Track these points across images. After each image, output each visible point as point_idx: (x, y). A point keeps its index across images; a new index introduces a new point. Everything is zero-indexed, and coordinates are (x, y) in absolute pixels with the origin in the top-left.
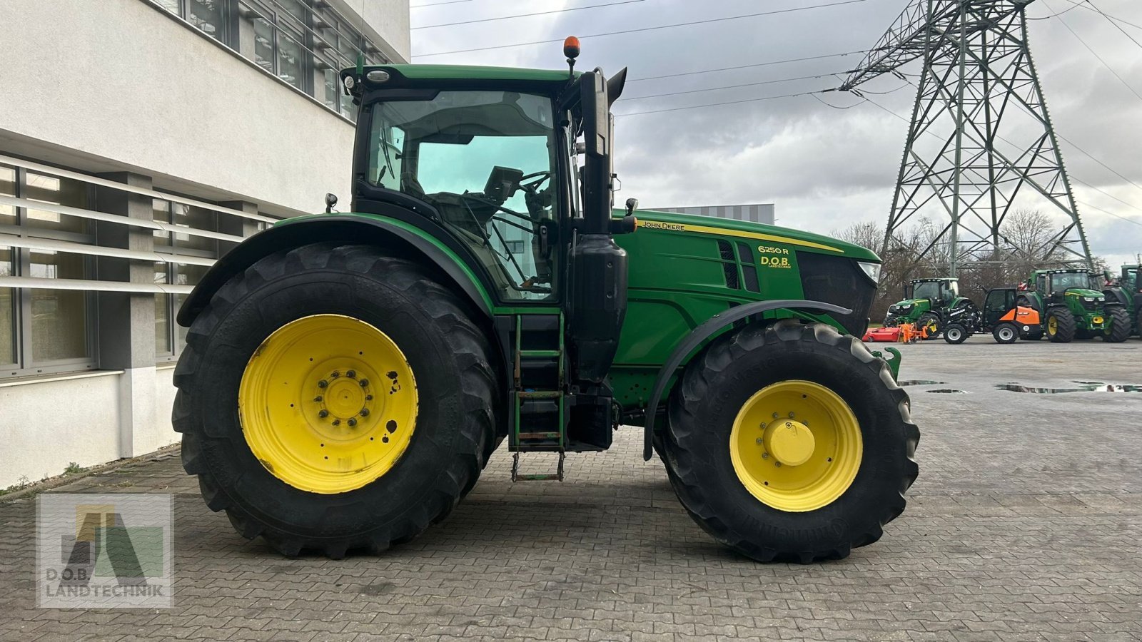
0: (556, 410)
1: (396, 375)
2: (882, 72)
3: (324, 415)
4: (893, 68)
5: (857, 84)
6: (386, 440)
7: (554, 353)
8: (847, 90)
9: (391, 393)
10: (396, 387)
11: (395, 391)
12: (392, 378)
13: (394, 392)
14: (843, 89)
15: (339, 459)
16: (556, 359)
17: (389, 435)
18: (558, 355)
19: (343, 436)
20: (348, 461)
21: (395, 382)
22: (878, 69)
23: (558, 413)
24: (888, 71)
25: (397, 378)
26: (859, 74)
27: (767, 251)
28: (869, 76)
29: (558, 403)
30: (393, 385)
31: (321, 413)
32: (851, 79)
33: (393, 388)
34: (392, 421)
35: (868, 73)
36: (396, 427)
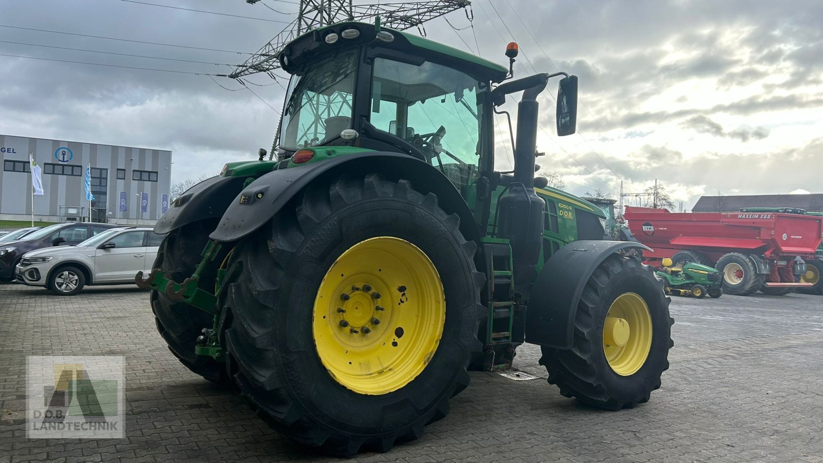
0: (510, 315)
1: (405, 289)
2: (261, 71)
3: (344, 324)
4: (268, 70)
5: (242, 75)
6: (395, 344)
8: (234, 78)
9: (399, 304)
10: (404, 299)
11: (403, 302)
12: (401, 292)
13: (401, 304)
14: (232, 76)
15: (360, 364)
16: (510, 277)
17: (397, 340)
18: (511, 274)
19: (358, 344)
20: (367, 365)
21: (403, 295)
22: (258, 68)
23: (509, 318)
24: (265, 71)
25: (405, 292)
26: (244, 68)
27: (563, 207)
28: (251, 71)
29: (510, 310)
30: (401, 297)
31: (341, 322)
32: (238, 71)
33: (401, 299)
34: (399, 328)
35: (250, 69)
36: (403, 334)
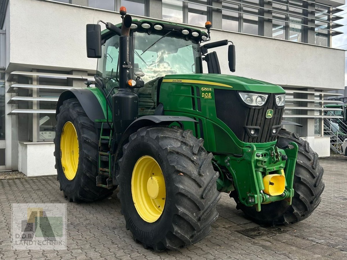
0: (108, 160)
7: (108, 137)
16: (109, 140)
18: (109, 138)
23: (108, 162)
27: (204, 90)
29: (108, 158)
